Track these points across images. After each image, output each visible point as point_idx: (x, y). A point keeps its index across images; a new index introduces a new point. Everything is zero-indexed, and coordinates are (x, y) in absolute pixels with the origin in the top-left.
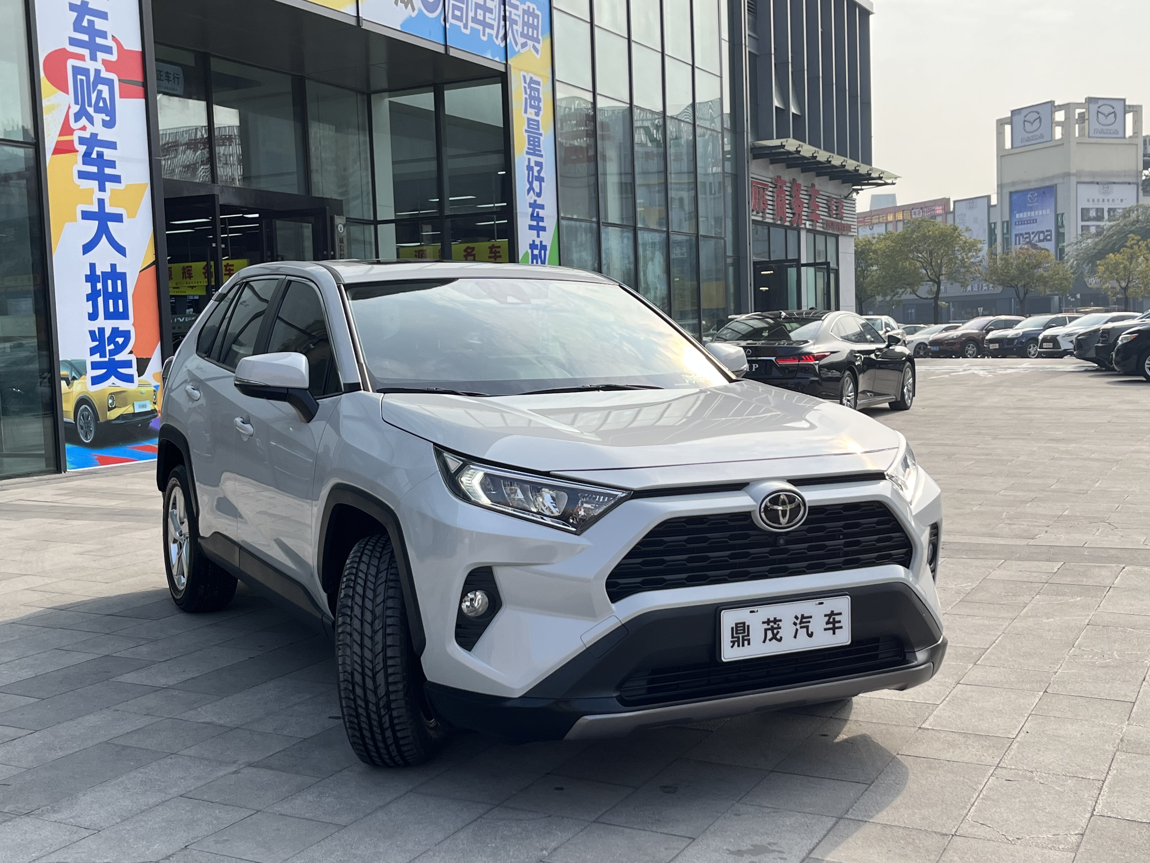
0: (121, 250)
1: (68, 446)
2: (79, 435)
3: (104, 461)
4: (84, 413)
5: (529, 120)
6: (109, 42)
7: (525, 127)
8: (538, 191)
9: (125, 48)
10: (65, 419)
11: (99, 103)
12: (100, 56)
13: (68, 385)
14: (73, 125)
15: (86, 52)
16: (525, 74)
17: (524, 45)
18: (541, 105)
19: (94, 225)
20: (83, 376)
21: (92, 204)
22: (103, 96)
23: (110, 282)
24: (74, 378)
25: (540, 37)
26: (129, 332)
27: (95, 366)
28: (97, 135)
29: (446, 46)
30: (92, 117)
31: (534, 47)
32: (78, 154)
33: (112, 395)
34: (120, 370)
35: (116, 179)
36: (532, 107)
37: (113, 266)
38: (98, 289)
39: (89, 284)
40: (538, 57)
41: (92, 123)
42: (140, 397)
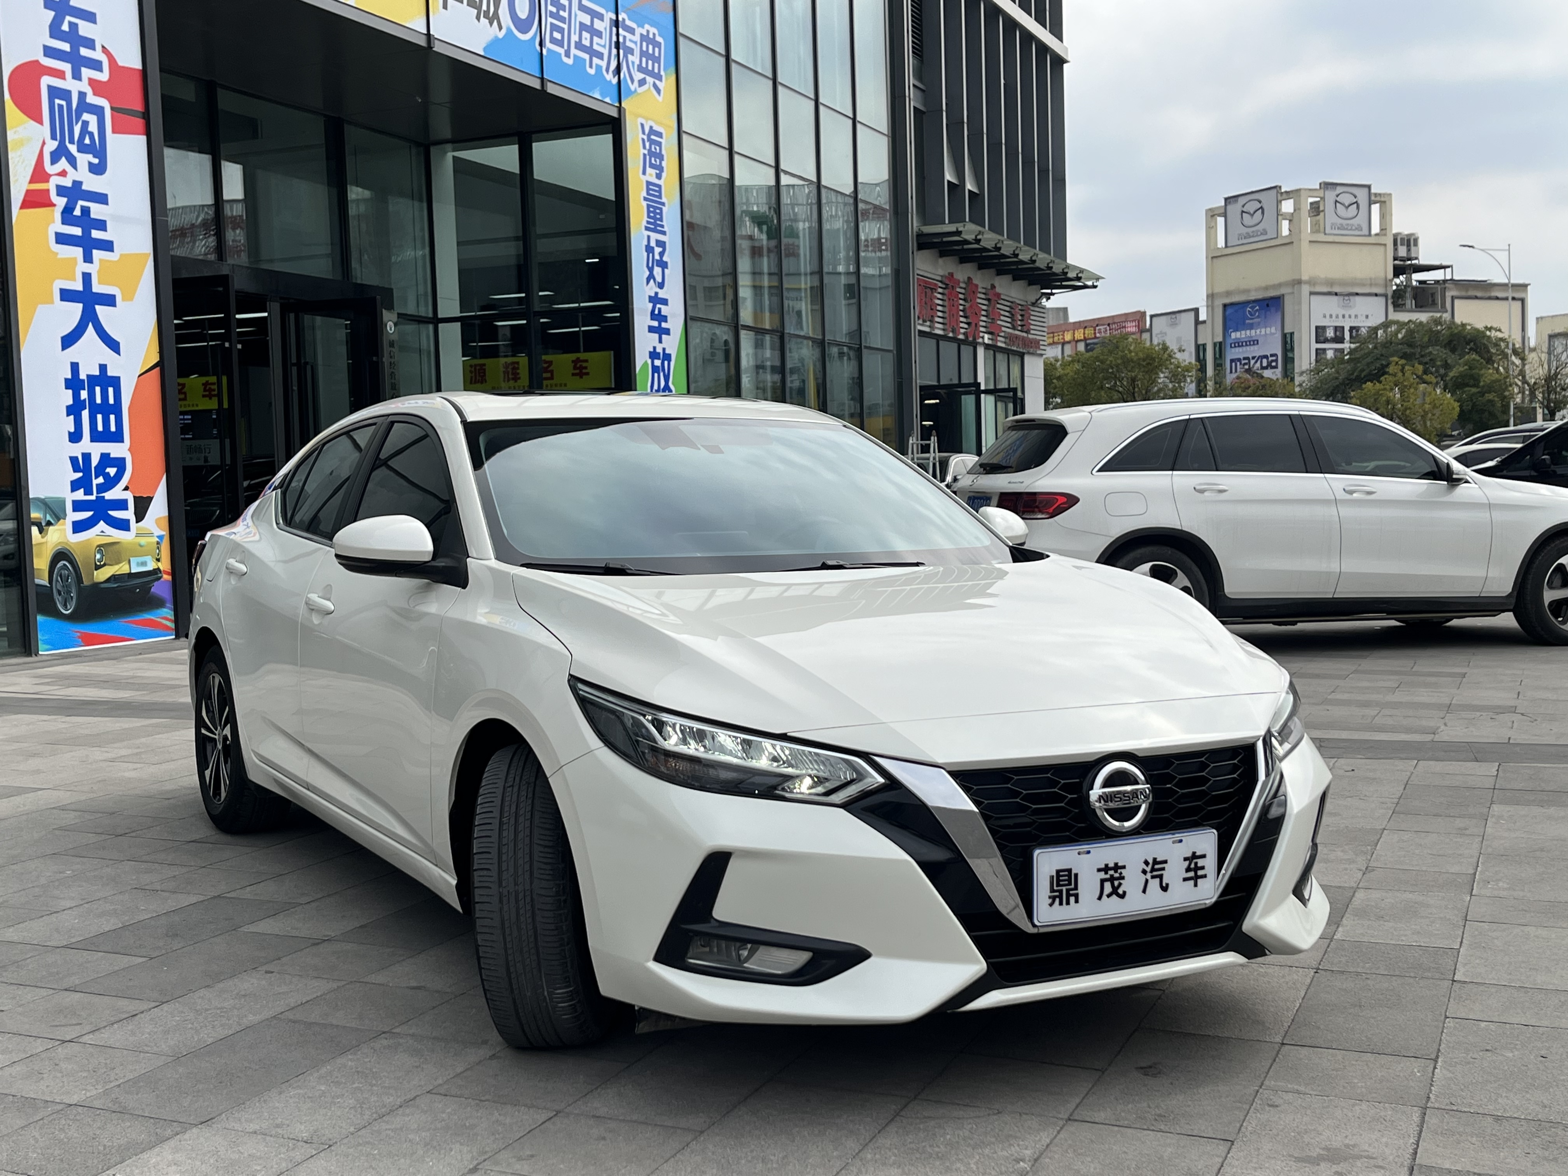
0: (114, 346)
1: (40, 618)
2: (55, 604)
3: (89, 640)
4: (63, 572)
5: (648, 183)
6: (97, 54)
7: (644, 193)
8: (660, 281)
9: (121, 63)
10: (37, 581)
11: (84, 139)
12: (86, 73)
13: (41, 533)
14: (49, 168)
15: (66, 67)
16: (644, 122)
17: (642, 82)
18: (664, 164)
19: (77, 309)
20: (62, 521)
21: (75, 280)
22: (90, 129)
23: (98, 389)
24: (49, 524)
25: (662, 73)
26: (124, 459)
27: (78, 506)
28: (81, 183)
29: (542, 79)
30: (75, 158)
31: (655, 85)
32: (56, 208)
33: (100, 548)
34: (111, 513)
35: (108, 246)
36: (652, 166)
37: (103, 368)
38: (82, 398)
39: (70, 392)
40: (660, 99)
41: (75, 166)
42: (139, 551)
